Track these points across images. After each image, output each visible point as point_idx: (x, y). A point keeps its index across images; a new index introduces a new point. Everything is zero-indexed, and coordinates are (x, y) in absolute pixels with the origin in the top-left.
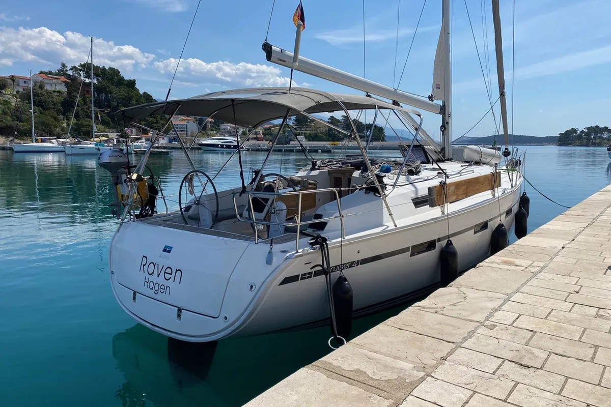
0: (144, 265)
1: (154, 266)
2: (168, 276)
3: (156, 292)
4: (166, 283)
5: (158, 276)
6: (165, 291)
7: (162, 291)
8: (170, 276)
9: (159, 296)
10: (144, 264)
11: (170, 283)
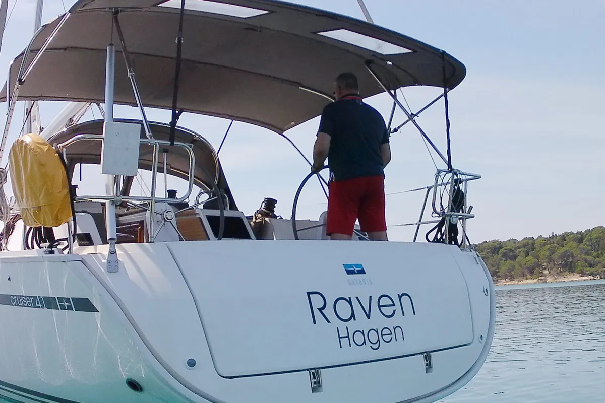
0: (321, 310)
1: (350, 302)
2: (388, 311)
3: (375, 346)
4: (390, 323)
5: (368, 317)
6: (393, 336)
7: (387, 338)
8: (393, 308)
9: (386, 350)
10: (321, 306)
11: (397, 320)
